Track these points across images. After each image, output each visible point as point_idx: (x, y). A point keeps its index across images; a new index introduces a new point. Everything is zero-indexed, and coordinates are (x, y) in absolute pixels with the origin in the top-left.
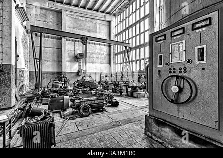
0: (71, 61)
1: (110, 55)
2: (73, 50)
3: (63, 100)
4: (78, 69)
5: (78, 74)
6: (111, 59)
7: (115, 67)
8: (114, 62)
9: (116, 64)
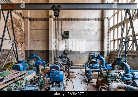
5: (64, 53)
6: (104, 34)
7: (110, 46)
8: (108, 39)
9: (111, 41)
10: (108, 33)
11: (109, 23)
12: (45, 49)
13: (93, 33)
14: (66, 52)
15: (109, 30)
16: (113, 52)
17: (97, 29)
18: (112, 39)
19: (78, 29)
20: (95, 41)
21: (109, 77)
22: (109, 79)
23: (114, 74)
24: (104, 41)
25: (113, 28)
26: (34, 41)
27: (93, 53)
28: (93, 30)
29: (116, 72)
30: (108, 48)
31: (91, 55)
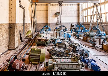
0: (53, 17)
1: (78, 10)
2: (54, 10)
3: (40, 54)
4: (57, 21)
5: (57, 24)
6: (79, 13)
7: (83, 19)
8: (82, 15)
9: (83, 17)
10: (82, 12)
11: (82, 7)
12: (45, 22)
13: (73, 12)
14: (58, 24)
15: (82, 10)
16: (85, 23)
17: (75, 10)
18: (84, 15)
19: (65, 10)
20: (75, 17)
21: (90, 35)
22: (90, 36)
23: (92, 33)
24: (79, 17)
25: (85, 10)
26: (38, 17)
27: (73, 23)
28: (73, 11)
29: (93, 33)
30: (82, 20)
31: (72, 24)
